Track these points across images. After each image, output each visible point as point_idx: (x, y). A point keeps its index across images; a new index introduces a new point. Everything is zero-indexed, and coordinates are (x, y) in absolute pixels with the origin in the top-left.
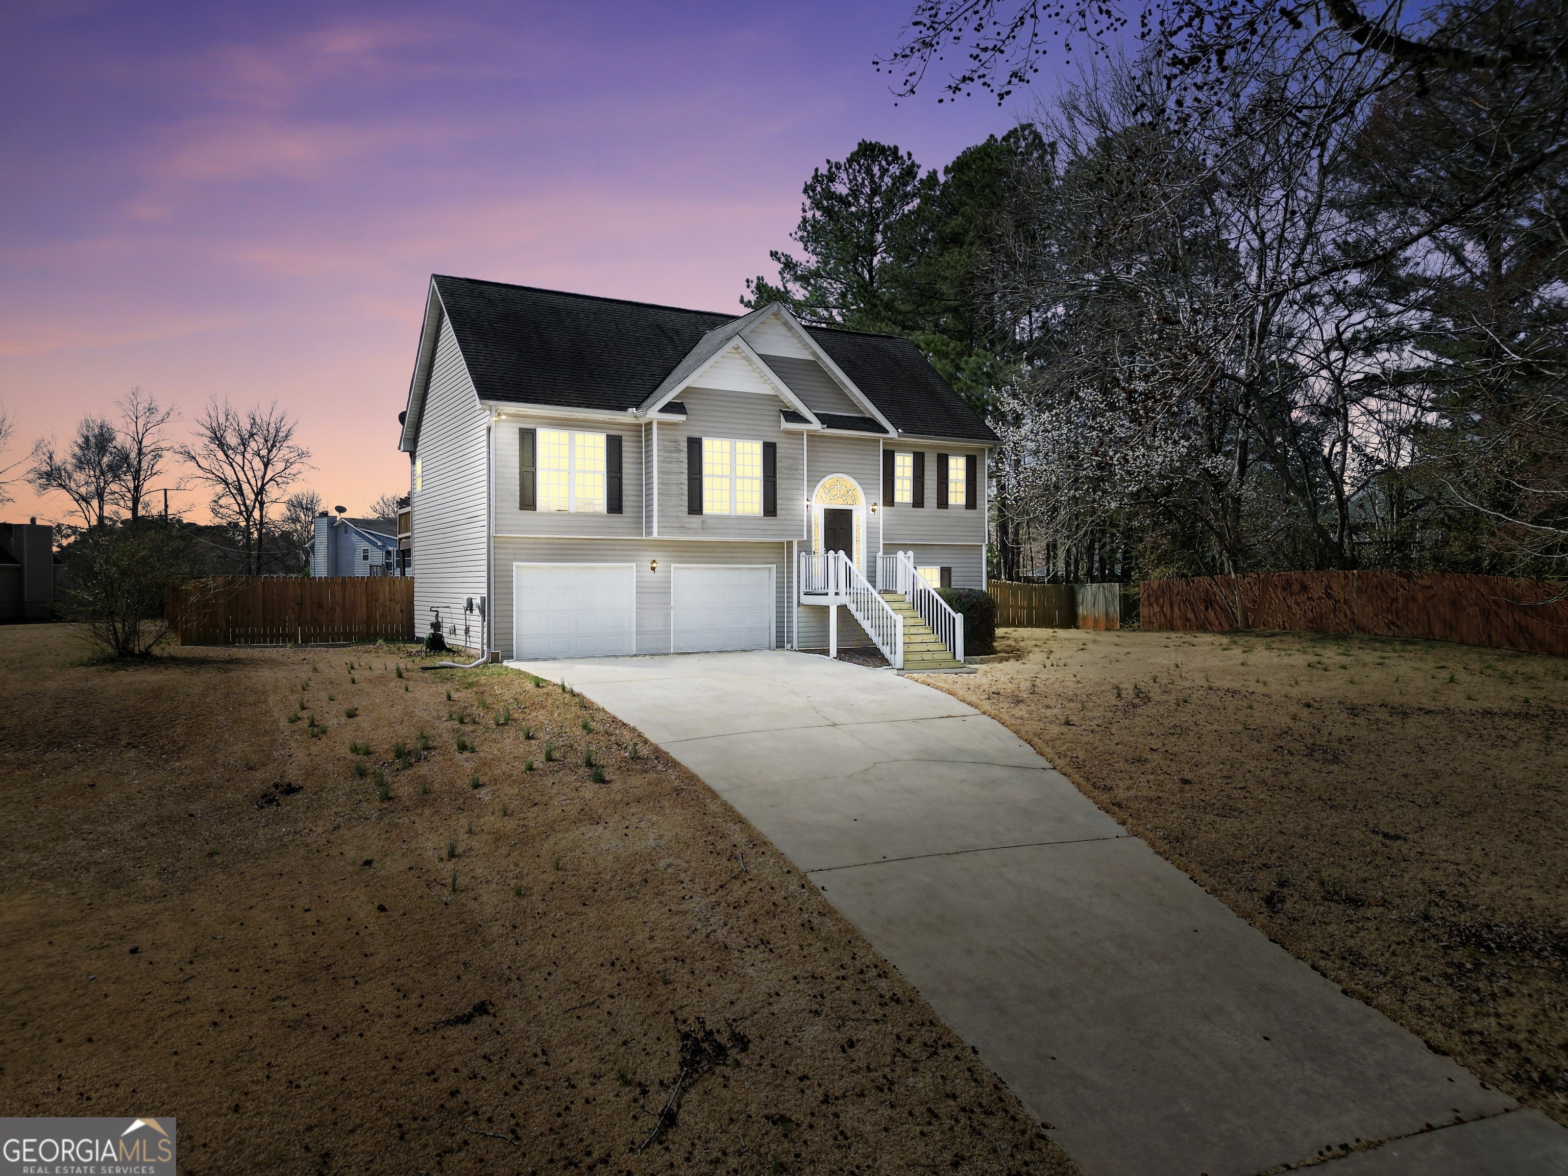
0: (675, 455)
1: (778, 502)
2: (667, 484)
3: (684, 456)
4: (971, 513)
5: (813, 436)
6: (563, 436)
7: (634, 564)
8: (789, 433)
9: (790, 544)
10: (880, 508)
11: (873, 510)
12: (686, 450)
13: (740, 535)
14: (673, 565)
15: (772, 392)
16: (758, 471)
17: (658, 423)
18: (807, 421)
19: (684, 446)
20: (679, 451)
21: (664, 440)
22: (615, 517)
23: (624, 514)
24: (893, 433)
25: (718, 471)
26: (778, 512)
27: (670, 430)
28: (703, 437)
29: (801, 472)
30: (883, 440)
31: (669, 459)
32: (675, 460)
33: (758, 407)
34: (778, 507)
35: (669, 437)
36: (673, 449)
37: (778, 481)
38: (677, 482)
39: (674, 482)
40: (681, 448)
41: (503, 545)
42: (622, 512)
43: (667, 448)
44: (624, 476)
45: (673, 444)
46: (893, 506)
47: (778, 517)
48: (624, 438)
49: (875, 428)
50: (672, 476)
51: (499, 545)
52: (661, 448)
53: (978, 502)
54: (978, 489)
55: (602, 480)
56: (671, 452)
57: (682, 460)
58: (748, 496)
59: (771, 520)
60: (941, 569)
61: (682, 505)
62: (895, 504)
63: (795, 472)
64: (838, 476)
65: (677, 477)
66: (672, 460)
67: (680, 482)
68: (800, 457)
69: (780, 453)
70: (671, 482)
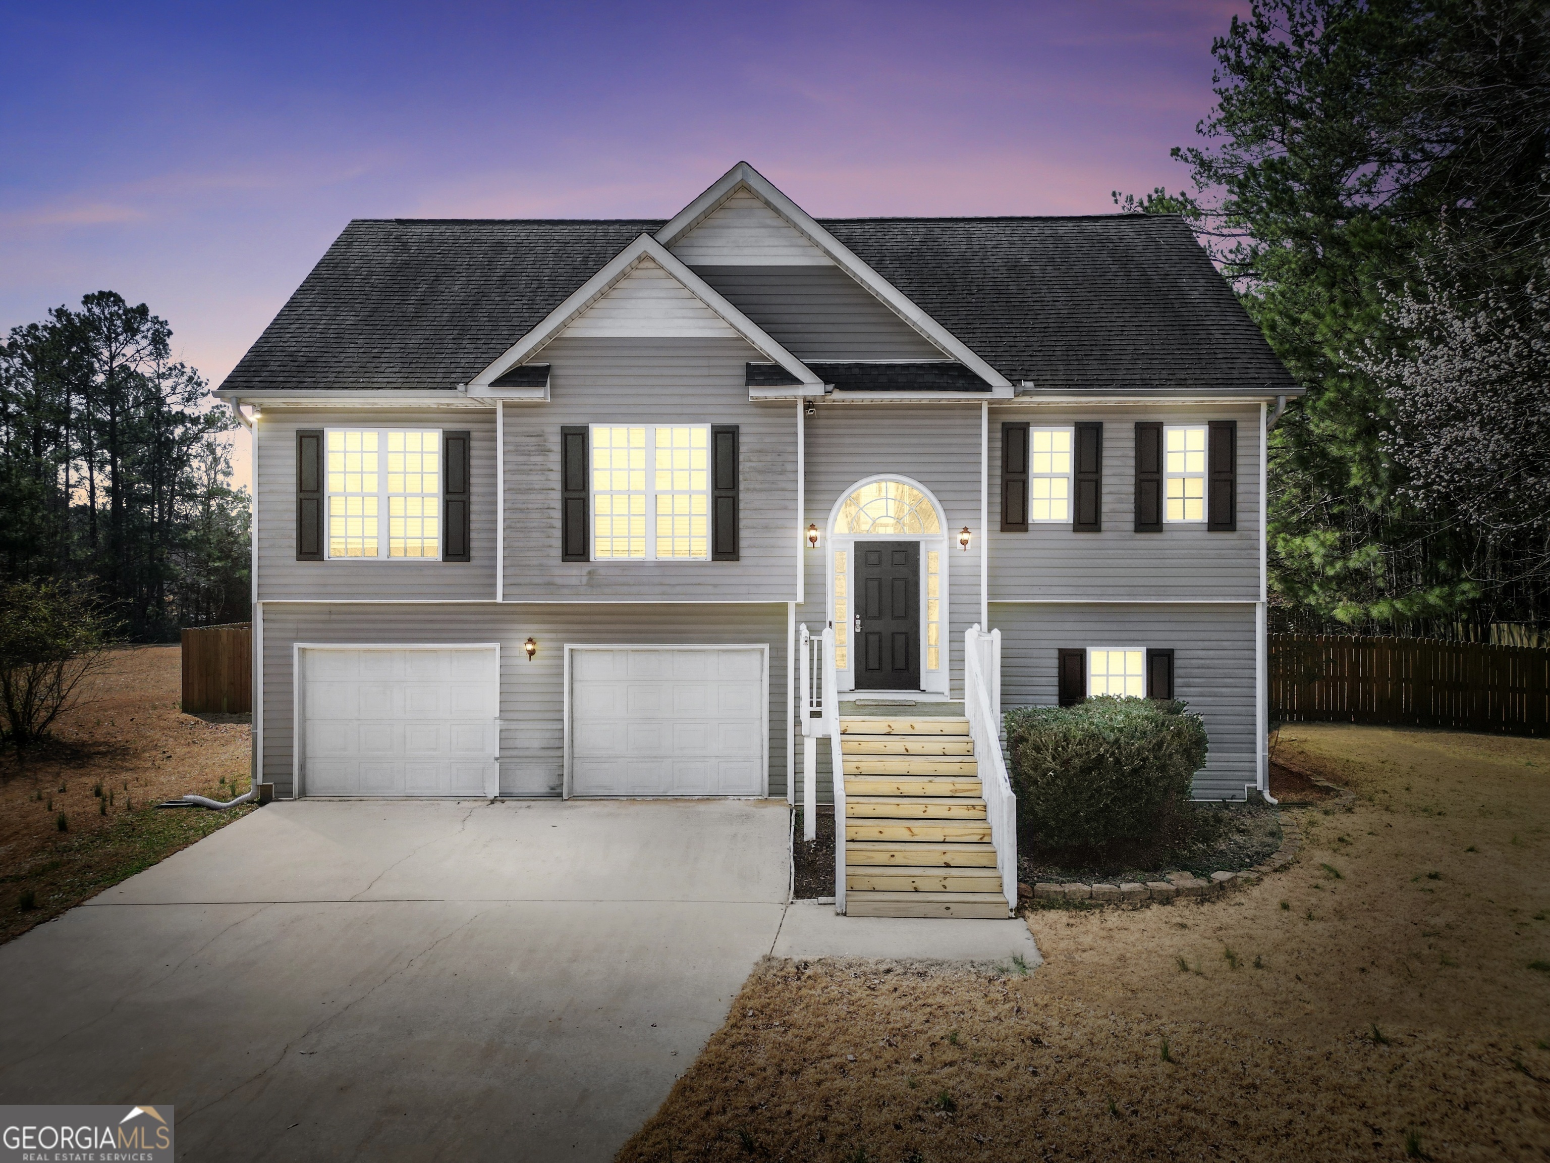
0: (538, 459)
1: (743, 533)
2: (521, 510)
3: (555, 460)
4: (1223, 539)
6: (370, 437)
7: (497, 646)
8: (765, 405)
9: (787, 607)
10: (982, 536)
11: (967, 542)
12: (557, 448)
13: (664, 595)
14: (565, 646)
15: (730, 333)
16: (703, 481)
17: (505, 405)
18: (796, 381)
19: (555, 442)
20: (544, 451)
21: (515, 434)
22: (457, 569)
23: (470, 562)
24: (1002, 389)
25: (620, 483)
26: (743, 552)
27: (524, 415)
28: (590, 425)
29: (792, 476)
30: (989, 403)
31: (525, 467)
32: (538, 467)
33: (704, 362)
34: (743, 543)
35: (525, 429)
36: (533, 448)
37: (742, 496)
38: (541, 506)
39: (536, 506)
40: (550, 446)
41: (278, 617)
42: (468, 559)
43: (523, 448)
44: (473, 499)
45: (533, 439)
46: (1026, 530)
47: (743, 562)
48: (474, 435)
49: (961, 382)
50: (533, 497)
51: (272, 617)
52: (511, 448)
53: (1240, 516)
54: (1240, 489)
55: (434, 508)
56: (529, 455)
57: (551, 467)
58: (682, 525)
59: (727, 568)
60: (1149, 652)
61: (550, 546)
62: (1030, 528)
63: (781, 477)
64: (886, 481)
65: (540, 497)
66: (532, 467)
67: (546, 506)
68: (790, 449)
69: (746, 443)
70: (530, 506)
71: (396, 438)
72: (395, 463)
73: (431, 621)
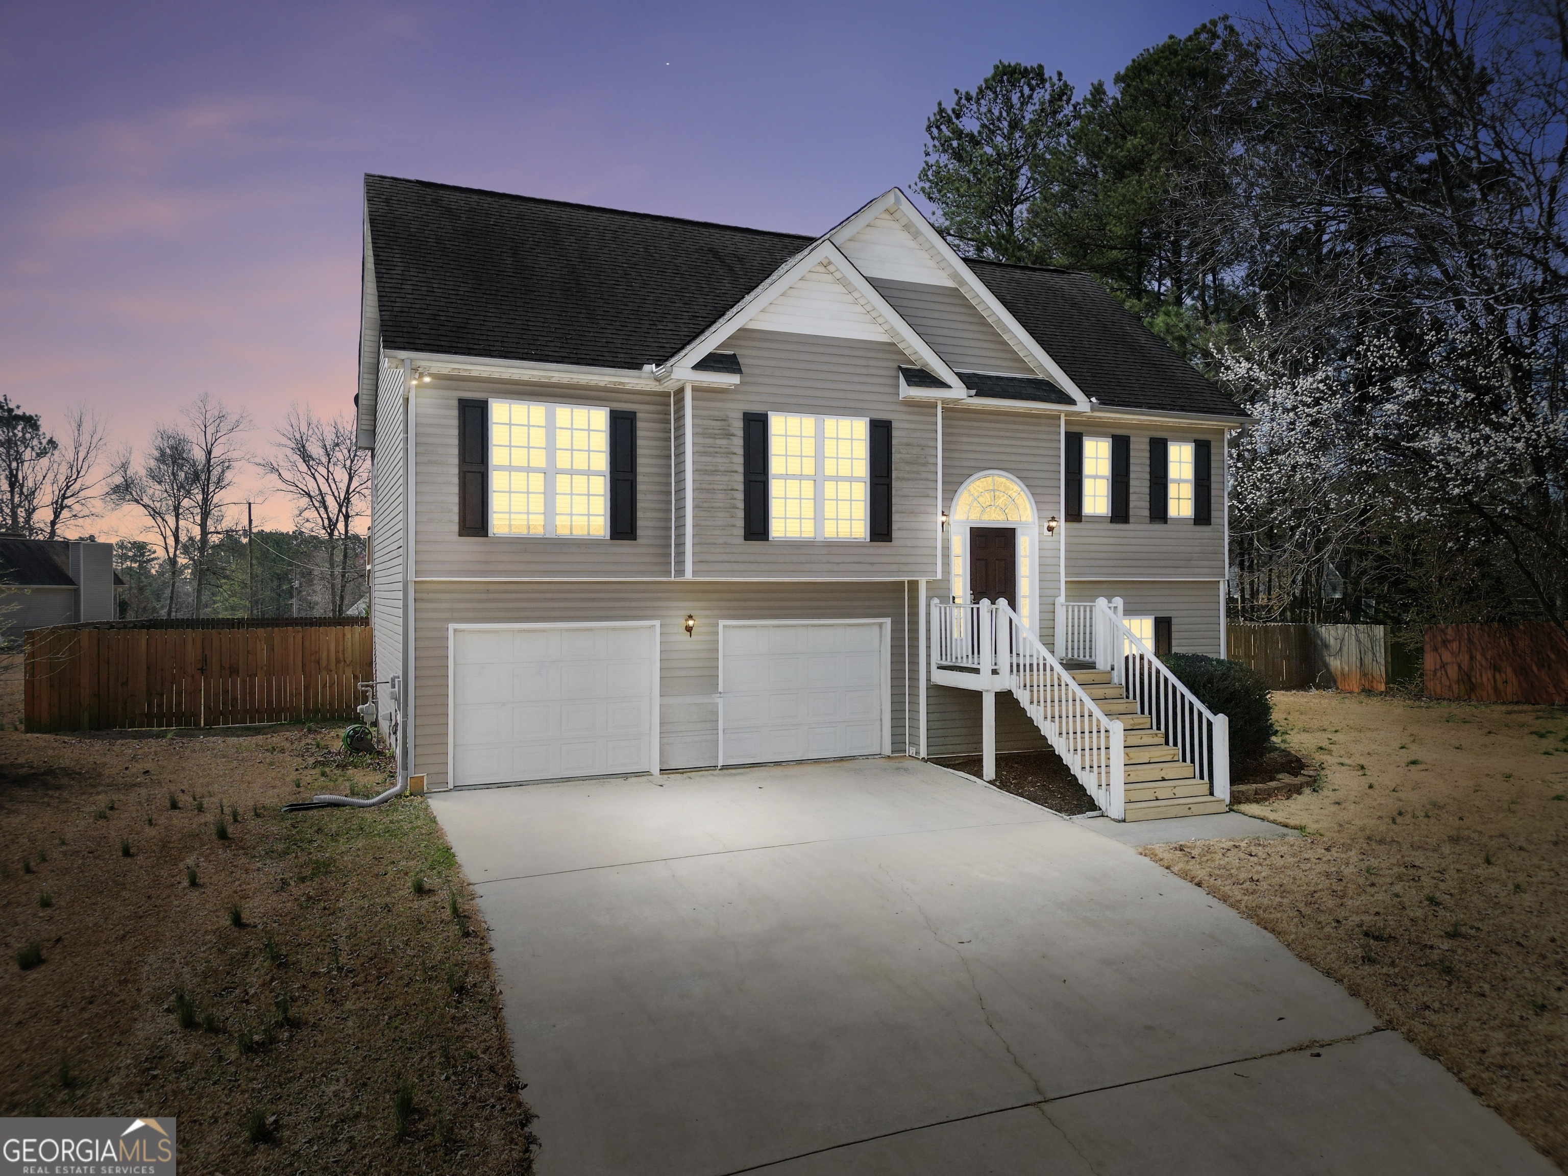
0: (723, 442)
1: (895, 517)
2: (708, 491)
3: (738, 443)
4: (1203, 531)
5: (952, 410)
6: (537, 411)
7: (657, 623)
8: (912, 404)
9: (914, 585)
10: (1061, 525)
11: (1050, 529)
12: (740, 433)
13: (831, 572)
14: (722, 623)
15: (885, 338)
16: (862, 468)
17: (695, 389)
18: (944, 385)
19: (737, 426)
20: (729, 435)
21: (703, 418)
22: (624, 547)
23: (639, 541)
24: (1083, 404)
25: (794, 468)
26: (895, 534)
27: (713, 400)
28: (769, 413)
29: (932, 468)
30: (1066, 416)
31: (712, 450)
32: (722, 450)
33: (862, 362)
34: (895, 526)
35: (712, 413)
36: (719, 432)
37: (895, 484)
38: (725, 487)
39: (720, 487)
40: (733, 430)
41: (431, 596)
42: (634, 538)
43: (710, 431)
44: (640, 478)
45: (718, 423)
46: (1080, 521)
47: (894, 543)
48: (639, 415)
49: (1053, 396)
50: (718, 478)
51: (424, 596)
52: (699, 430)
53: (1214, 514)
54: (1213, 493)
55: (600, 486)
56: (715, 438)
57: (735, 451)
58: (844, 508)
59: (882, 548)
60: (1156, 618)
61: (734, 526)
62: (1083, 519)
63: (923, 469)
64: (993, 475)
65: (725, 478)
66: (717, 450)
67: (730, 487)
68: (931, 444)
69: (897, 436)
70: (716, 487)
71: (564, 413)
72: (563, 439)
73: (593, 600)
